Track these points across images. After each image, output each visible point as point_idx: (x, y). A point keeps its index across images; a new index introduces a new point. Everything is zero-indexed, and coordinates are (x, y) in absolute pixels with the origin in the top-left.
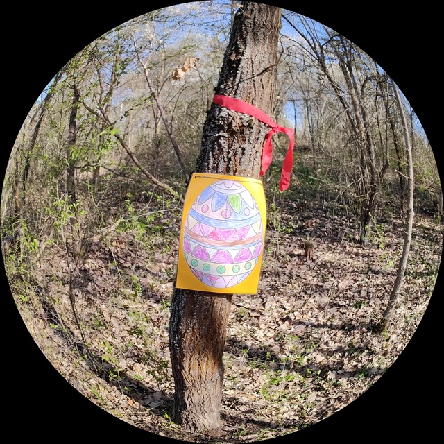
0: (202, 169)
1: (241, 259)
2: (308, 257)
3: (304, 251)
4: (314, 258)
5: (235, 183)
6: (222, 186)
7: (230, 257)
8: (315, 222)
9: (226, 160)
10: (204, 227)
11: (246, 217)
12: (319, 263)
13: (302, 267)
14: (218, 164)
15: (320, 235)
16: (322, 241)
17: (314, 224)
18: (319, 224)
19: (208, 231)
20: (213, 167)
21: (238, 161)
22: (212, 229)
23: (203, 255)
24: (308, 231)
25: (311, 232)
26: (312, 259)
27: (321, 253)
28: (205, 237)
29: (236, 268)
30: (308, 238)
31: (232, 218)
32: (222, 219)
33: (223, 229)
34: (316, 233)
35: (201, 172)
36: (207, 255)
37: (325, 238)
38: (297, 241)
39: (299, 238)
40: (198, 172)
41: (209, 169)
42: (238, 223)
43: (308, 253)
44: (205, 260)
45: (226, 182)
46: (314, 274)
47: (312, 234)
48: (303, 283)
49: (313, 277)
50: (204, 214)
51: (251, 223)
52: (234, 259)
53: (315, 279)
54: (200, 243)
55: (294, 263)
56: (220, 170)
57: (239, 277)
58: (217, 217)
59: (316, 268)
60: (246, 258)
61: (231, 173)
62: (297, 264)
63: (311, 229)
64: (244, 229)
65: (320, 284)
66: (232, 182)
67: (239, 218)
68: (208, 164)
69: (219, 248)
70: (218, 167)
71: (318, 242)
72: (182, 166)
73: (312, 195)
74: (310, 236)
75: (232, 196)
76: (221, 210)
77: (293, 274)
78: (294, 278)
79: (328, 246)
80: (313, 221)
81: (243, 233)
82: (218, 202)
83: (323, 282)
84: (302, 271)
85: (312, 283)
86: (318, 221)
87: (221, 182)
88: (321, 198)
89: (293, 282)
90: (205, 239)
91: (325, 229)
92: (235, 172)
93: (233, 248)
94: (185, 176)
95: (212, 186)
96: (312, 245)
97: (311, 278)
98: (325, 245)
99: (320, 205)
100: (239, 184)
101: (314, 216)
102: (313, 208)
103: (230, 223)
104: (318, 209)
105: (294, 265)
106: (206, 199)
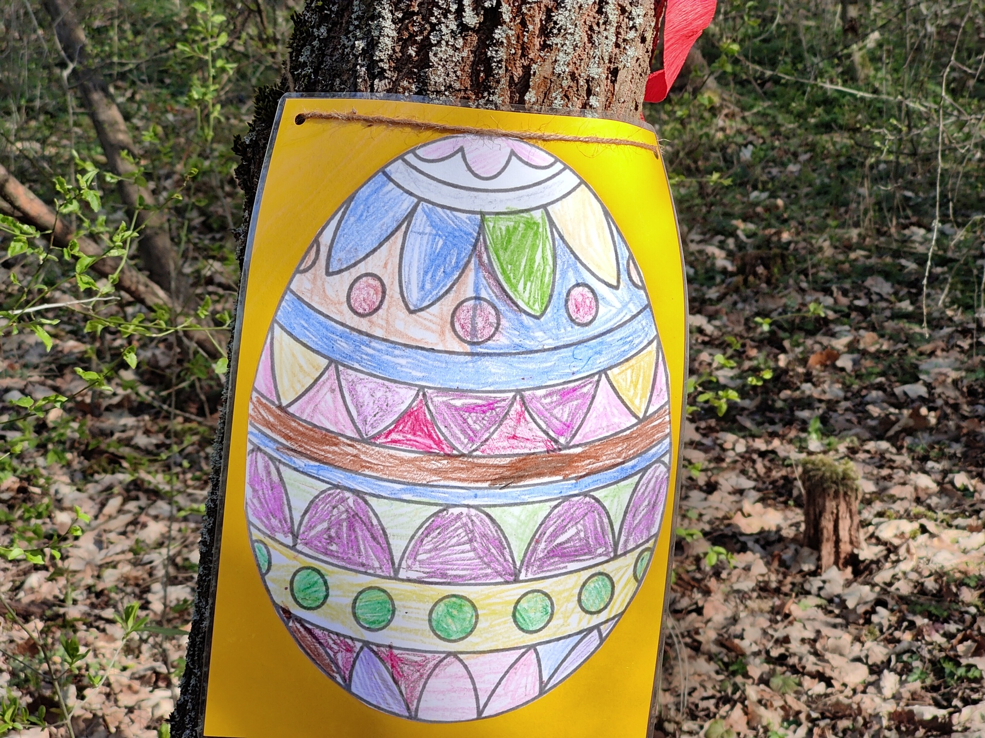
0: (335, 73)
1: (560, 553)
2: (827, 550)
3: (798, 515)
4: (867, 553)
5: (523, 149)
6: (453, 170)
7: (502, 543)
8: (852, 348)
9: (471, 18)
10: (363, 391)
11: (578, 333)
12: (904, 587)
13: (794, 608)
14: (425, 47)
15: (886, 423)
16: (904, 459)
17: (845, 362)
18: (878, 356)
19: (385, 408)
20: (401, 64)
21: (534, 27)
22: (405, 398)
23: (353, 543)
24: (808, 403)
25: (832, 405)
26: (853, 561)
27: (908, 527)
28: (371, 441)
29: (533, 610)
30: (814, 443)
31: (502, 341)
32: (457, 346)
33: (460, 392)
34: (860, 409)
35: (329, 90)
36: (381, 538)
37: (923, 440)
38: (747, 457)
39: (760, 444)
40: (310, 89)
41: (375, 73)
42: (532, 364)
43: (827, 524)
44: (364, 569)
45: (472, 144)
46: (878, 652)
47: (838, 419)
48: (812, 701)
49: (876, 670)
50: (363, 324)
51: (602, 362)
52: (518, 549)
53: (890, 681)
54: (338, 477)
55: (746, 585)
56: (437, 77)
57: (550, 655)
58: (431, 340)
59: (883, 616)
60: (585, 550)
61: (501, 94)
62: (763, 589)
63: (832, 389)
64: (566, 395)
65: (928, 712)
66: (504, 146)
67: (541, 339)
68: (373, 44)
69: (441, 496)
70: (425, 63)
71: (882, 461)
72: (69, 45)
73: (823, 191)
74: (827, 430)
75: (504, 224)
76: (448, 305)
77: (746, 645)
78: (757, 668)
79: (946, 486)
80: (840, 343)
81: (563, 413)
82: (434, 261)
83: (944, 702)
84: (796, 632)
85: (870, 703)
86: (869, 341)
87: (447, 146)
88: (883, 205)
89: (753, 692)
90: (370, 454)
91: (917, 390)
92: (521, 87)
93: (513, 493)
94: (86, 103)
95: (397, 170)
96: (845, 477)
97: (858, 675)
98: (925, 482)
99: (879, 251)
100: (541, 158)
101: (844, 315)
102: (835, 266)
103: (492, 366)
104: (869, 271)
105: (743, 596)
106: (370, 242)
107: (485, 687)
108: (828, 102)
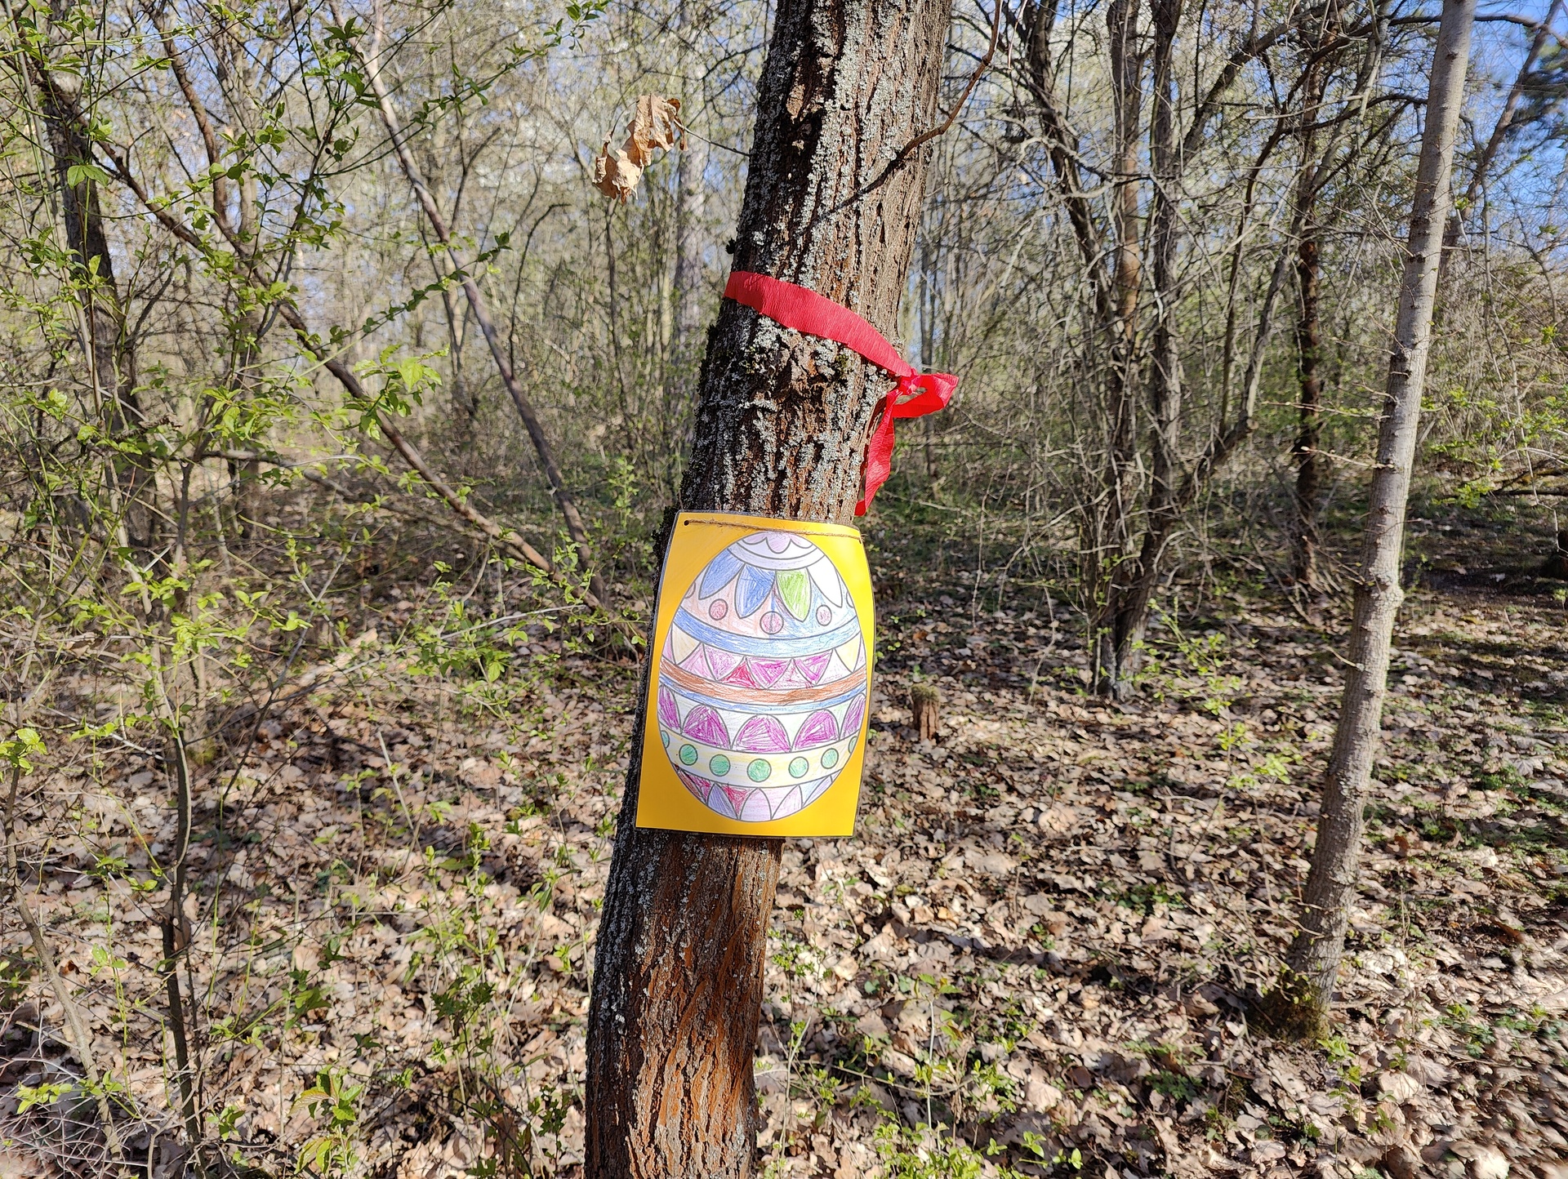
0: (704, 501)
1: (812, 738)
2: (923, 730)
3: (909, 713)
4: (943, 732)
5: (796, 539)
6: (762, 549)
7: (784, 734)
8: (934, 630)
9: (772, 475)
10: (716, 657)
11: (822, 630)
12: (961, 750)
13: (907, 759)
14: (749, 488)
15: (951, 668)
16: (960, 686)
17: (931, 637)
18: (946, 635)
19: (726, 666)
20: (737, 497)
21: (803, 479)
22: (737, 660)
23: (711, 733)
24: (913, 658)
25: (925, 659)
26: (936, 736)
27: (962, 719)
28: (720, 682)
29: (799, 766)
30: (916, 677)
31: (784, 632)
32: (761, 635)
33: (764, 658)
34: (938, 660)
35: (701, 509)
36: (723, 731)
37: (969, 676)
38: (884, 684)
39: (890, 678)
40: (691, 508)
41: (724, 500)
42: (800, 644)
43: (923, 718)
44: (715, 745)
45: (771, 536)
46: (949, 781)
47: (928, 665)
48: (916, 806)
49: (947, 790)
50: (717, 624)
51: (834, 643)
52: (792, 736)
53: (954, 796)
54: (703, 699)
55: (884, 748)
56: (754, 503)
57: (807, 789)
58: (750, 632)
59: (951, 764)
60: (824, 737)
61: (786, 512)
62: (893, 750)
63: (925, 651)
64: (816, 659)
65: (973, 811)
66: (787, 537)
67: (804, 632)
68: (723, 487)
69: (754, 709)
70: (748, 496)
71: (949, 687)
72: (554, 478)
73: (919, 553)
74: (923, 671)
75: (786, 575)
76: (759, 614)
77: (884, 777)
78: (889, 790)
79: (980, 701)
80: (928, 628)
81: (814, 669)
82: (752, 594)
83: (981, 806)
84: (909, 771)
85: (945, 807)
86: (942, 627)
87: (759, 536)
88: (949, 561)
89: (887, 801)
90: (719, 688)
91: (966, 652)
92: (796, 508)
93: (789, 708)
94: (560, 507)
95: (735, 549)
96: (932, 696)
97: (940, 792)
98: (971, 697)
99: (947, 583)
100: (804, 543)
101: (929, 614)
102: (925, 590)
103: (780, 645)
104: (942, 593)
105: (882, 753)
106: (721, 583)
107: (774, 805)
108: (922, 510)
